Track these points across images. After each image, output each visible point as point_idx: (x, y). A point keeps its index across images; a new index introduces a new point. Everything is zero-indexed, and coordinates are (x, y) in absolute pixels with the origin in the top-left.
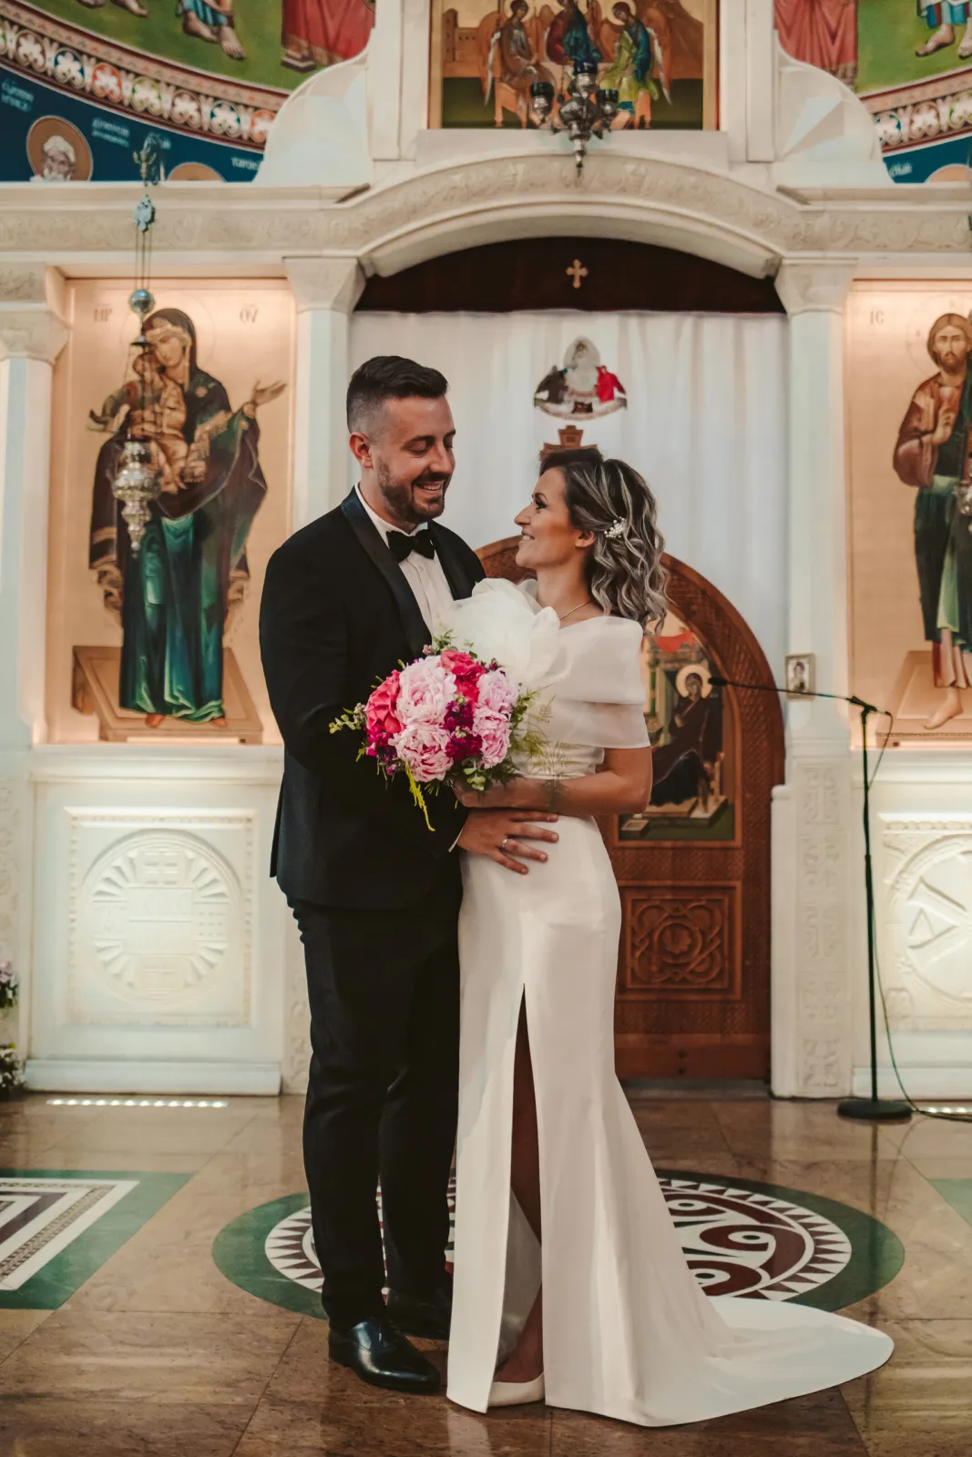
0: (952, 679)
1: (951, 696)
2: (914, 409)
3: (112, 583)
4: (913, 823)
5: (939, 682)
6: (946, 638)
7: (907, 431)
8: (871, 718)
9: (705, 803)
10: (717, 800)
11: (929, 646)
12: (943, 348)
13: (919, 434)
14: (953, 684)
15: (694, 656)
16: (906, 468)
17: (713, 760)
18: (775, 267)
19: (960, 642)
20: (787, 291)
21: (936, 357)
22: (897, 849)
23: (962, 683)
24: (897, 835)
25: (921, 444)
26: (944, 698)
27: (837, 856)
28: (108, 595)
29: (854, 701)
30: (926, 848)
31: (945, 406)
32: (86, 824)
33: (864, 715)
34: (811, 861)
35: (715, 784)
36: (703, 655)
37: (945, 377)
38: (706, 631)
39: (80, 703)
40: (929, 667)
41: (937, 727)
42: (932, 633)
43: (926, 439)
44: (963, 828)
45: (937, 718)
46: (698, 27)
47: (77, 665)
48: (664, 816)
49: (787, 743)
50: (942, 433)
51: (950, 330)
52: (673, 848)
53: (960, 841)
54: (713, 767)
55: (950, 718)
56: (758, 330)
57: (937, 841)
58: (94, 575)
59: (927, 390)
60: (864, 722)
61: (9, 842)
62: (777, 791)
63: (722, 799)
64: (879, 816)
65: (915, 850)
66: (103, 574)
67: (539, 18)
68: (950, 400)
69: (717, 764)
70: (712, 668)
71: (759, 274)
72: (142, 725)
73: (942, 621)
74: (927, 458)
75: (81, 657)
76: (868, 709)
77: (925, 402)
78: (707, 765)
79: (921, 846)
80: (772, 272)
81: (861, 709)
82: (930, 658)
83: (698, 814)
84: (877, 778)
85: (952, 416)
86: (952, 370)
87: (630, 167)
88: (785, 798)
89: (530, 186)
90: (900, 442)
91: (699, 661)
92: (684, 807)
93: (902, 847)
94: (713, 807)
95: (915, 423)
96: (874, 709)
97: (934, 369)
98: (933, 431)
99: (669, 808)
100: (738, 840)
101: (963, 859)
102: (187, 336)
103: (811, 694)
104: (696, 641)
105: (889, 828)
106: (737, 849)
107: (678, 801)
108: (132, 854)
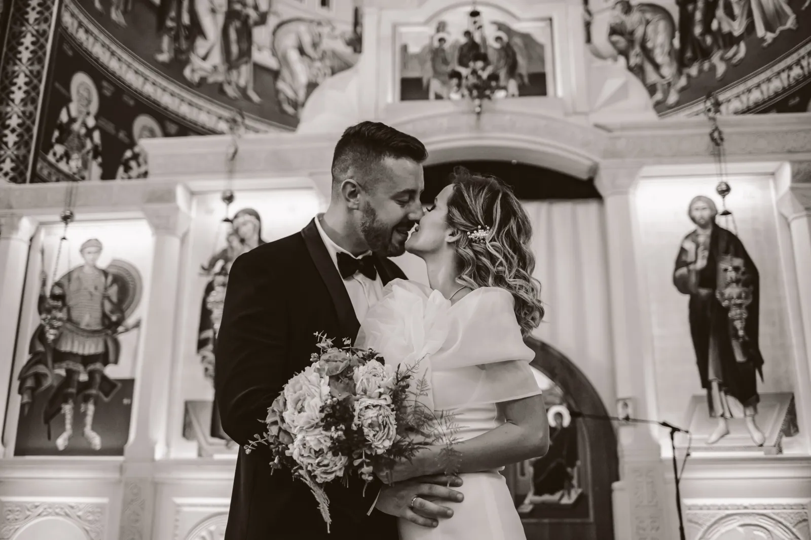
0: (720, 412)
1: (721, 424)
2: (683, 251)
3: (210, 363)
4: (705, 506)
5: (713, 414)
6: (715, 386)
7: (680, 262)
8: (676, 434)
9: (569, 494)
10: (576, 492)
11: (704, 392)
12: (697, 214)
13: (687, 264)
14: (722, 416)
15: (558, 401)
16: (681, 284)
17: (573, 465)
18: (594, 170)
19: (724, 388)
20: (602, 184)
21: (693, 219)
22: (696, 523)
23: (728, 415)
24: (696, 514)
25: (689, 271)
26: (717, 424)
27: (658, 529)
28: (206, 370)
29: (665, 424)
30: (715, 523)
31: (701, 248)
32: (186, 509)
33: (672, 434)
34: (641, 532)
35: (575, 482)
36: (563, 401)
37: (700, 231)
38: (564, 385)
39: (187, 434)
40: (706, 405)
41: (713, 443)
42: (706, 384)
43: (692, 267)
44: (738, 509)
45: (714, 437)
46: (541, 47)
47: (187, 411)
48: (544, 504)
49: (620, 454)
50: (701, 263)
51: (700, 204)
52: (550, 524)
53: (737, 517)
54: (573, 471)
55: (722, 436)
56: (586, 210)
57: (722, 518)
58: (199, 358)
59: (690, 238)
60: (672, 438)
61: (137, 521)
62: (616, 485)
63: (580, 491)
64: (685, 501)
65: (709, 524)
66: (204, 358)
67: (453, 46)
68: (704, 244)
69: (576, 469)
70: (569, 408)
71: (584, 176)
72: (223, 447)
73: (711, 375)
74: (693, 279)
75: (189, 407)
76: (674, 430)
77: (690, 246)
78: (569, 470)
79: (713, 520)
80: (591, 175)
81: (669, 430)
82: (706, 399)
83: (566, 501)
84: (684, 475)
85: (706, 253)
86: (703, 226)
87: (507, 117)
88: (622, 489)
89: (450, 130)
90: (677, 268)
91: (561, 404)
92: (556, 497)
93: (700, 522)
94: (574, 495)
95: (684, 258)
96: (678, 430)
97: (692, 227)
98: (695, 262)
99: (547, 498)
100: (591, 518)
101: (741, 530)
102: (256, 221)
103: (635, 420)
104: (558, 391)
105: (689, 509)
106: (590, 524)
107: (552, 493)
108: (212, 528)
